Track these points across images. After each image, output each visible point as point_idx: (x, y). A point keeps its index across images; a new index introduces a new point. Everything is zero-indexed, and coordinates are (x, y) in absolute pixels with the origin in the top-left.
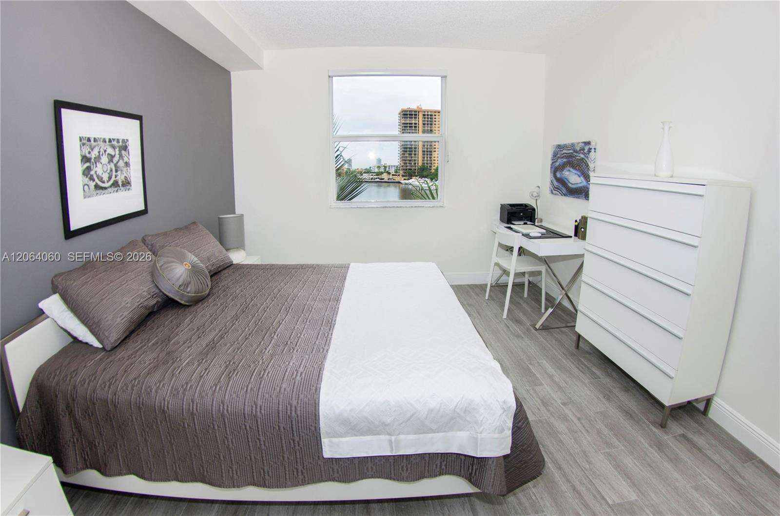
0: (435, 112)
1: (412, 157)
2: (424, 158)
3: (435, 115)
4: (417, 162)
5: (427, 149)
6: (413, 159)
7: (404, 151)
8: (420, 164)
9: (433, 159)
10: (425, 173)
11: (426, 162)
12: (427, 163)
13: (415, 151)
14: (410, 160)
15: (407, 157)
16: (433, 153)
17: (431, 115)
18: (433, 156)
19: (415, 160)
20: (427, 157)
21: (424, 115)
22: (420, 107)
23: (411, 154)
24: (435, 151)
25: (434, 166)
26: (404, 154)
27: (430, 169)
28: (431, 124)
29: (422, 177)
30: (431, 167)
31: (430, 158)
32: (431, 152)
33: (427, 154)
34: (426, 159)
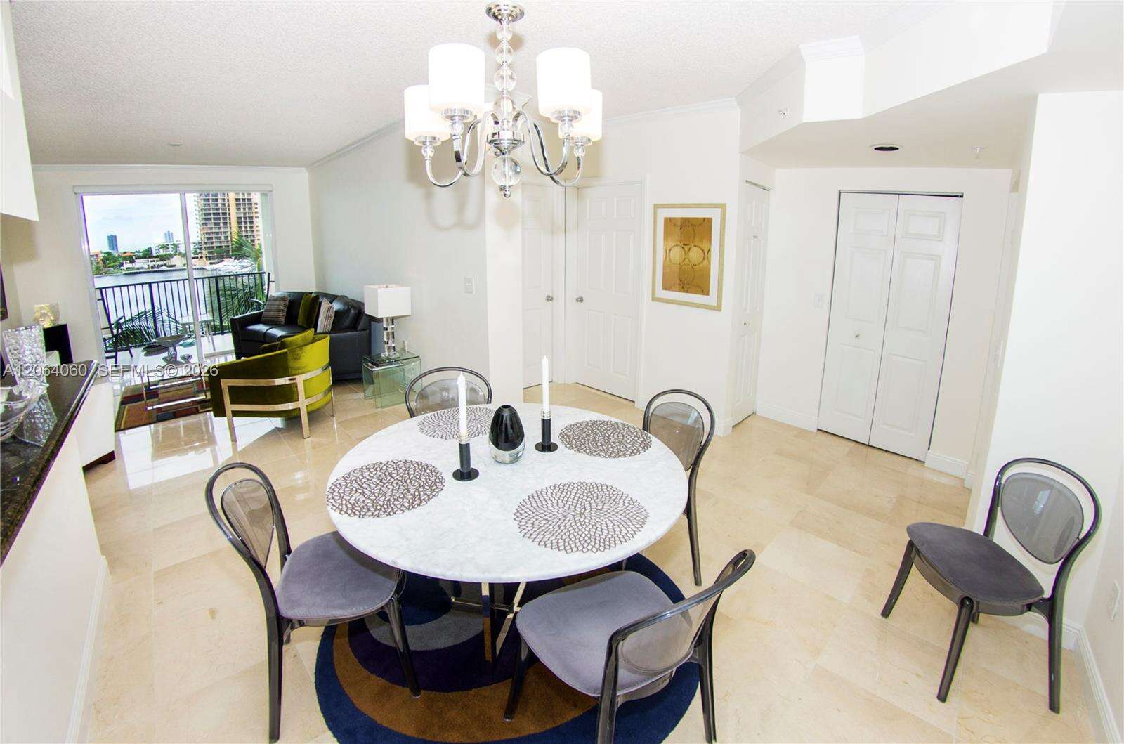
1: (220, 228)
2: (240, 228)
4: (229, 234)
5: (245, 214)
6: (222, 230)
7: (205, 219)
8: (235, 238)
9: (255, 228)
10: (244, 252)
11: (244, 234)
13: (225, 219)
14: (217, 233)
15: (211, 228)
16: (255, 220)
18: (255, 224)
19: (225, 233)
20: (246, 227)
23: (219, 224)
24: (257, 217)
26: (206, 224)
27: (252, 245)
29: (238, 257)
30: (253, 241)
31: (251, 227)
32: (251, 218)
33: (246, 223)
34: (243, 229)
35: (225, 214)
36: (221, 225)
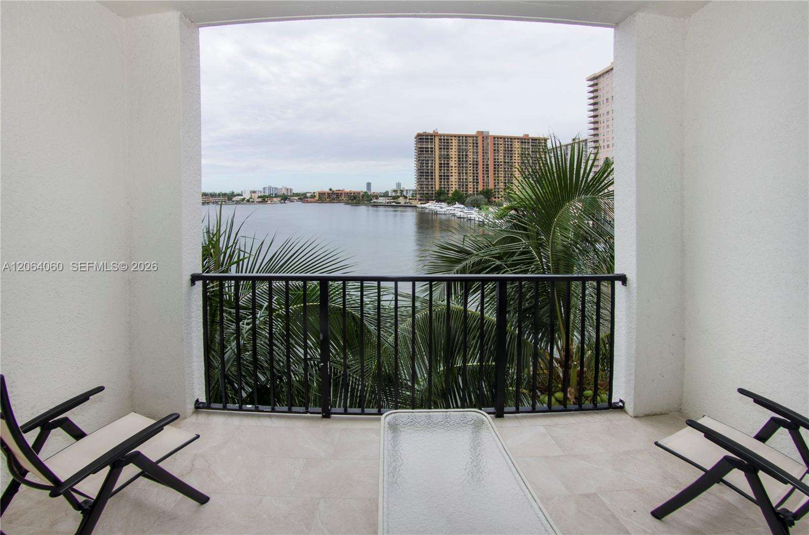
0: (451, 136)
1: (428, 182)
2: (441, 182)
3: (451, 140)
4: (434, 186)
5: (444, 173)
6: (430, 183)
7: (420, 176)
8: (437, 188)
9: (450, 183)
10: (442, 198)
11: (443, 186)
12: (444, 188)
13: (432, 176)
14: (427, 185)
15: (423, 181)
16: (450, 177)
17: (448, 140)
18: (450, 180)
19: (432, 185)
20: (444, 182)
21: (440, 139)
22: (436, 131)
23: (428, 179)
24: (452, 176)
25: (452, 190)
26: (421, 178)
27: (448, 194)
28: (448, 149)
29: (439, 201)
30: (448, 191)
31: (448, 182)
32: (448, 176)
33: (444, 179)
34: (443, 183)
35: (432, 172)
36: (430, 180)
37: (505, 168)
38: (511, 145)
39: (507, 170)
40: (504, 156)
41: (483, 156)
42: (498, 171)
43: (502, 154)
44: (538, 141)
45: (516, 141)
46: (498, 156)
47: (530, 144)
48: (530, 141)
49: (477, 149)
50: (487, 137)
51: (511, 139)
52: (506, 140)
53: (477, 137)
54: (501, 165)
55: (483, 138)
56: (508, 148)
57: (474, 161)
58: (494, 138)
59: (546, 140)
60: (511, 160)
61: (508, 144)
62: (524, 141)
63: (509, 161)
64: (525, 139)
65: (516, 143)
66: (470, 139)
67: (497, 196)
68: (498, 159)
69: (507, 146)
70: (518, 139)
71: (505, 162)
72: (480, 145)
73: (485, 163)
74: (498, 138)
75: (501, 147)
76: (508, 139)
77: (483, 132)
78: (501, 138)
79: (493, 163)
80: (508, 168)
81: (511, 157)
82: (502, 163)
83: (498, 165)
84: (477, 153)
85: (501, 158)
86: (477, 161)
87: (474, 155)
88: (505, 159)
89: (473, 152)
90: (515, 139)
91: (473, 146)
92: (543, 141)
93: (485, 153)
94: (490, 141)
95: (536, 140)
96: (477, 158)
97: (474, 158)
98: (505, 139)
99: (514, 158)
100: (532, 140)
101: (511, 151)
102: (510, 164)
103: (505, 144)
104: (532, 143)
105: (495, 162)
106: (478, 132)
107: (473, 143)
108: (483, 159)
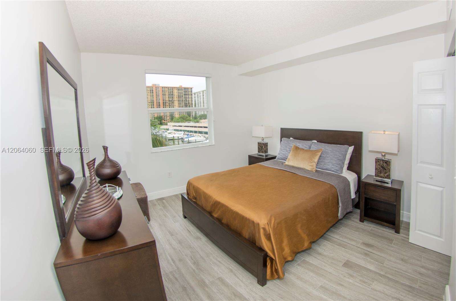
37: (169, 104)
38: (172, 91)
39: (170, 104)
40: (169, 98)
41: (157, 98)
42: (166, 106)
43: (168, 97)
44: (187, 89)
45: (175, 89)
46: (165, 97)
47: (183, 90)
48: (183, 89)
49: (153, 94)
50: (158, 87)
51: (172, 88)
52: (170, 89)
53: (152, 87)
54: (167, 102)
55: (156, 87)
56: (171, 93)
57: (151, 101)
58: (163, 88)
59: (191, 89)
60: (172, 99)
61: (170, 91)
62: (179, 89)
63: (172, 100)
64: (180, 88)
65: (175, 90)
66: (149, 88)
67: (166, 119)
68: (165, 99)
69: (170, 92)
70: (176, 88)
71: (169, 101)
72: (154, 91)
73: (158, 101)
74: (164, 88)
75: (167, 93)
76: (170, 88)
77: (156, 85)
78: (166, 88)
79: (162, 102)
80: (171, 104)
81: (173, 98)
82: (168, 101)
83: (165, 102)
84: (153, 96)
85: (167, 99)
86: (153, 101)
87: (151, 97)
88: (169, 99)
89: (151, 96)
90: (174, 88)
91: (151, 92)
92: (190, 89)
93: (157, 96)
94: (160, 89)
95: (185, 88)
96: (153, 99)
97: (151, 99)
98: (168, 88)
99: (174, 98)
100: (184, 88)
101: (172, 94)
102: (172, 101)
103: (169, 91)
104: (184, 90)
105: (163, 101)
106: (153, 85)
107: (151, 91)
108: (157, 99)
